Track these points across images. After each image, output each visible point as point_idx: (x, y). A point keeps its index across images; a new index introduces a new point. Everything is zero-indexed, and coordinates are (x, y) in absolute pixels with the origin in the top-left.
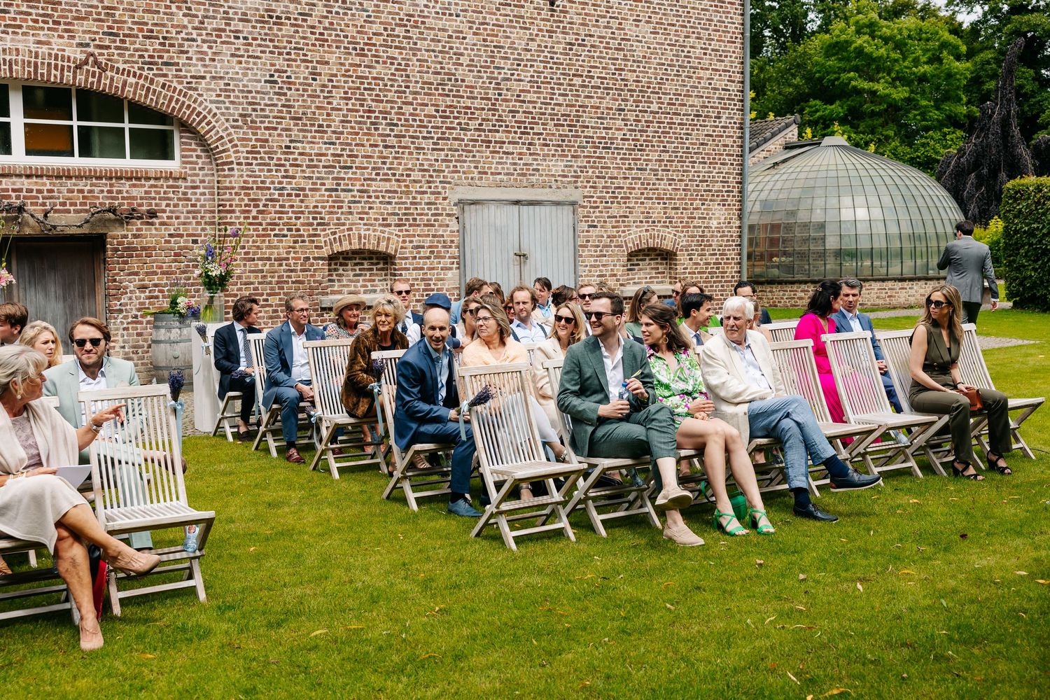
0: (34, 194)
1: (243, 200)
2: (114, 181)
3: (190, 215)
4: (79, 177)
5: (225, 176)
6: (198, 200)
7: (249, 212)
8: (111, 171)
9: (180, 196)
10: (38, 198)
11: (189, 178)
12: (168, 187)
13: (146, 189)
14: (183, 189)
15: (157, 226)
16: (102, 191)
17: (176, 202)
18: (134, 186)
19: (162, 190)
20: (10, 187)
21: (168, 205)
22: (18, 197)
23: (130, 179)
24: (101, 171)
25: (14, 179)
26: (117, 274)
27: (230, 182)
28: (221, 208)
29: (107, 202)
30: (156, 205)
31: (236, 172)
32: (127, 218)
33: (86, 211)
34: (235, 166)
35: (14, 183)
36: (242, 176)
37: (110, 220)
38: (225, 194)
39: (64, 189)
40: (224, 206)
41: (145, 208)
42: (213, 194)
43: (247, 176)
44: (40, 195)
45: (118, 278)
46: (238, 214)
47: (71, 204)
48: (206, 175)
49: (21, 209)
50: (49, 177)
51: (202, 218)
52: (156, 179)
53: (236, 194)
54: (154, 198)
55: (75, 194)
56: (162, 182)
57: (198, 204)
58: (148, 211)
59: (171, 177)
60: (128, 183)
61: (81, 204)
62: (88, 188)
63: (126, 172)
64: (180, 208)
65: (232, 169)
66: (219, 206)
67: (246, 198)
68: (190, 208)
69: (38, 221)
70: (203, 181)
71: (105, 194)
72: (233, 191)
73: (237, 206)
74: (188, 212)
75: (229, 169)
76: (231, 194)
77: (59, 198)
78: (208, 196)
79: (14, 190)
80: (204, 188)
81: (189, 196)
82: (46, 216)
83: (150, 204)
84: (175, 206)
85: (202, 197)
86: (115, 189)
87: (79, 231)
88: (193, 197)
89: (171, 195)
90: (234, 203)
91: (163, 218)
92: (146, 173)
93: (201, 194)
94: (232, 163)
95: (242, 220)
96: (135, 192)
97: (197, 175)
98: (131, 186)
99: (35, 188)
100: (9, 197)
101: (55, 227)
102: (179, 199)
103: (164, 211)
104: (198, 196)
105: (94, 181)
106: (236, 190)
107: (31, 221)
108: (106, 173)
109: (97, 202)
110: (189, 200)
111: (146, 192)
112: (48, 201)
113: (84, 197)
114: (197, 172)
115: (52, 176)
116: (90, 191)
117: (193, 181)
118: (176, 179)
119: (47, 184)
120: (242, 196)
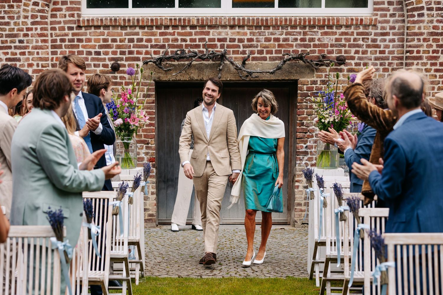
0: (236, 43)
1: (431, 46)
2: (307, 30)
3: (378, 62)
4: (276, 27)
5: (414, 22)
6: (387, 47)
7: (436, 58)
8: (305, 20)
9: (370, 42)
10: (239, 47)
11: (379, 25)
12: (358, 34)
13: (337, 36)
14: (372, 36)
15: (345, 73)
16: (296, 40)
17: (365, 48)
18: (326, 34)
19: (352, 37)
20: (216, 37)
21: (357, 52)
22: (222, 46)
23: (322, 27)
24: (296, 20)
25: (220, 30)
26: (305, 118)
27: (419, 28)
28: (408, 54)
29: (300, 50)
30: (346, 52)
31: (426, 18)
32: (317, 64)
33: (280, 58)
34: (425, 12)
35: (219, 34)
36: (432, 22)
37: (302, 67)
38: (413, 40)
39: (262, 38)
40: (411, 52)
41: (334, 55)
42: (402, 40)
43: (438, 21)
44: (241, 44)
45: (305, 122)
46: (425, 61)
47: (268, 52)
48: (397, 21)
49: (223, 57)
50: (250, 27)
51: (390, 64)
52: (347, 26)
53: (424, 40)
54: (344, 46)
55: (272, 42)
56: (352, 30)
57: (387, 50)
58: (338, 58)
59: (361, 24)
60: (320, 31)
61: (277, 52)
62: (284, 36)
63: (319, 20)
64: (369, 55)
65: (422, 15)
66: (407, 52)
67: (434, 44)
68: (378, 55)
69: (237, 68)
70: (393, 28)
71: (299, 42)
72: (422, 38)
73: (424, 52)
74: (376, 59)
75: (419, 15)
76: (419, 40)
77: (257, 47)
78: (397, 43)
79: (219, 40)
80: (394, 34)
81: (378, 43)
82: (244, 63)
83: (340, 52)
84: (364, 52)
85: (391, 44)
86: (307, 37)
87: (273, 77)
88: (382, 44)
89: (361, 42)
90: (421, 49)
91: (351, 64)
92: (338, 21)
93: (390, 41)
94: (422, 8)
95: (428, 66)
96: (326, 40)
97: (388, 22)
98: (322, 34)
99: (237, 37)
100: (215, 46)
101: (250, 73)
102: (368, 46)
103: (353, 58)
104: (387, 43)
105: (289, 30)
106: (425, 36)
107: (232, 68)
108: (300, 22)
109: (291, 50)
110: (378, 46)
111: (337, 40)
112: (248, 50)
113: (279, 46)
114: (388, 18)
115: (252, 26)
116: (285, 40)
117: (383, 28)
118: (366, 26)
119: (247, 34)
120: (431, 42)
